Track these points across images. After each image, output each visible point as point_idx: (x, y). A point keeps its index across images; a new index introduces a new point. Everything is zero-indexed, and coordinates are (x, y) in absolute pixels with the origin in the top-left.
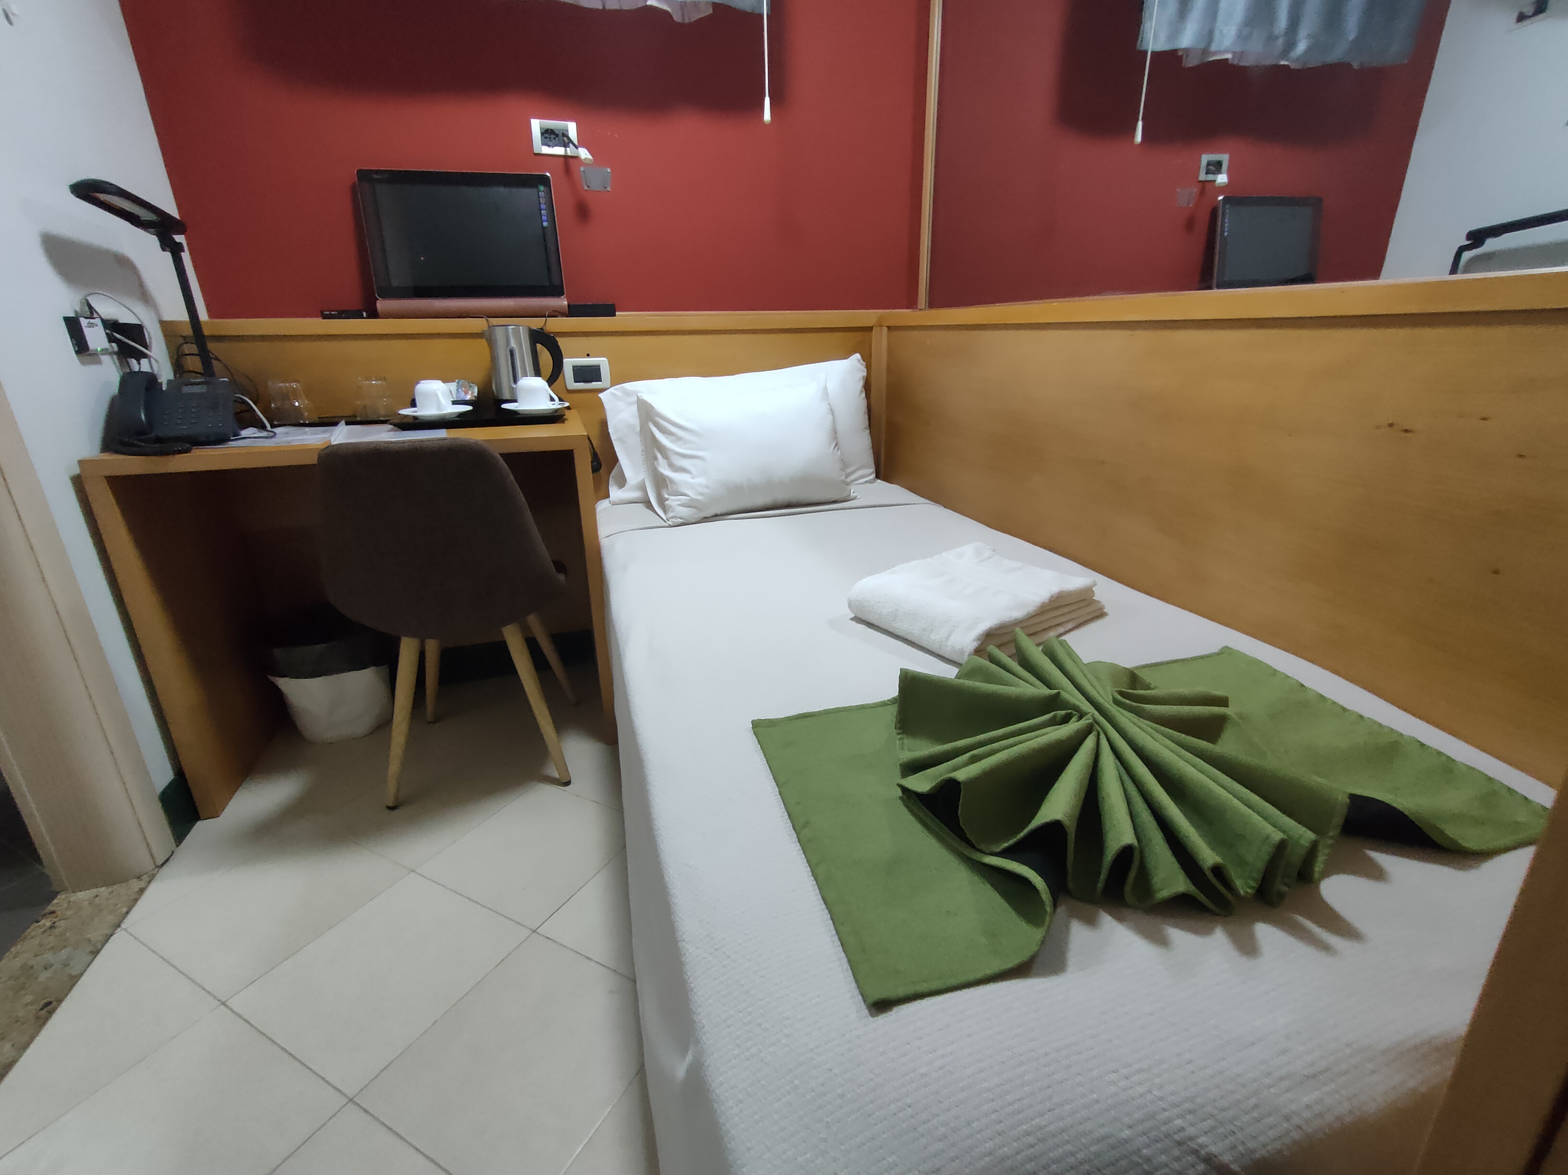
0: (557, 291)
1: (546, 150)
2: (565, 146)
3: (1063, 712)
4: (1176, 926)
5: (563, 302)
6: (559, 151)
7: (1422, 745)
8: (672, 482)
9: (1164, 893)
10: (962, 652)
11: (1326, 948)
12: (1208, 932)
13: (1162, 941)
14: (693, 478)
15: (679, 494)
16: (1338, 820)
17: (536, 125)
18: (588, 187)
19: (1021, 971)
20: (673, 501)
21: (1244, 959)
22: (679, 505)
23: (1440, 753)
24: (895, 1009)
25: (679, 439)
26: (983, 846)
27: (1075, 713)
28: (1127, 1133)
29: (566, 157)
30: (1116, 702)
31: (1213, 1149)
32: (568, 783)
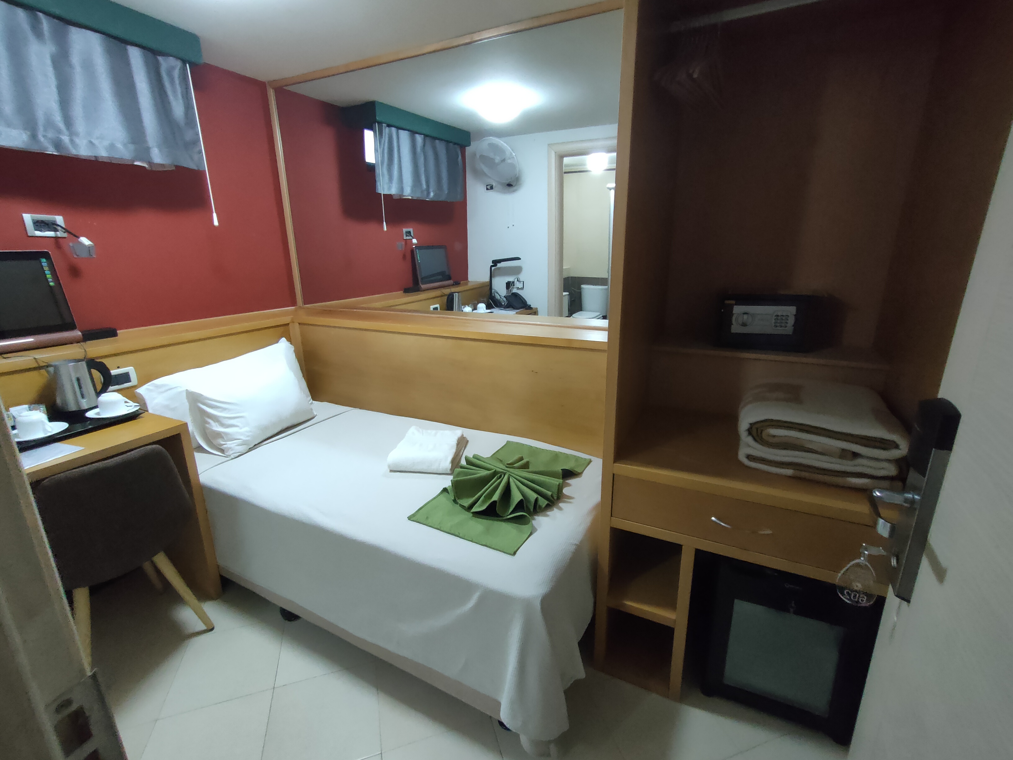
0: (71, 327)
1: (38, 233)
2: (56, 230)
3: (499, 475)
4: (548, 512)
5: (77, 333)
6: (51, 234)
7: (561, 453)
8: (226, 434)
9: (544, 506)
10: (447, 469)
11: (570, 502)
12: (553, 510)
13: (548, 516)
14: (241, 429)
15: (234, 439)
16: (561, 476)
17: (28, 218)
18: (78, 256)
19: (531, 534)
20: (229, 444)
21: (560, 511)
22: (236, 446)
23: (564, 453)
24: (517, 552)
25: (224, 409)
26: (503, 516)
27: (502, 474)
28: (564, 547)
29: (56, 238)
30: (507, 467)
31: (575, 542)
32: (212, 629)
